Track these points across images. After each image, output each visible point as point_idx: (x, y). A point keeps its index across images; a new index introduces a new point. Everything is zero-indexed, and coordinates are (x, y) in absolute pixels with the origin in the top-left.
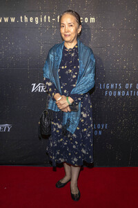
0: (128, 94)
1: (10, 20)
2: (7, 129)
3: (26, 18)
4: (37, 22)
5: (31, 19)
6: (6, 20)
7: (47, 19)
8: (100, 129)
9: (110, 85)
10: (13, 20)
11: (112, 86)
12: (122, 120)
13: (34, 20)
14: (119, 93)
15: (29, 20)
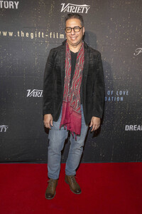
0: (109, 99)
1: (8, 34)
2: (4, 129)
3: (22, 33)
4: (32, 37)
5: (27, 34)
6: (5, 34)
7: (41, 35)
10: (11, 34)
13: (30, 35)
15: (25, 35)
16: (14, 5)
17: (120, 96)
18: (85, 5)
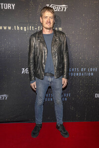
0: (83, 75)
1: (7, 28)
2: (5, 98)
3: (18, 27)
4: (25, 30)
5: (22, 28)
6: (5, 28)
7: (32, 28)
8: (66, 97)
9: (71, 69)
10: (10, 28)
11: (73, 70)
12: (79, 91)
14: (77, 74)
15: (20, 28)
16: (12, 6)
17: (91, 72)
18: (64, 5)
